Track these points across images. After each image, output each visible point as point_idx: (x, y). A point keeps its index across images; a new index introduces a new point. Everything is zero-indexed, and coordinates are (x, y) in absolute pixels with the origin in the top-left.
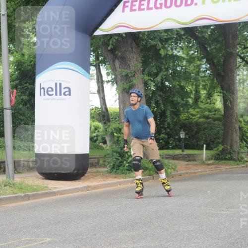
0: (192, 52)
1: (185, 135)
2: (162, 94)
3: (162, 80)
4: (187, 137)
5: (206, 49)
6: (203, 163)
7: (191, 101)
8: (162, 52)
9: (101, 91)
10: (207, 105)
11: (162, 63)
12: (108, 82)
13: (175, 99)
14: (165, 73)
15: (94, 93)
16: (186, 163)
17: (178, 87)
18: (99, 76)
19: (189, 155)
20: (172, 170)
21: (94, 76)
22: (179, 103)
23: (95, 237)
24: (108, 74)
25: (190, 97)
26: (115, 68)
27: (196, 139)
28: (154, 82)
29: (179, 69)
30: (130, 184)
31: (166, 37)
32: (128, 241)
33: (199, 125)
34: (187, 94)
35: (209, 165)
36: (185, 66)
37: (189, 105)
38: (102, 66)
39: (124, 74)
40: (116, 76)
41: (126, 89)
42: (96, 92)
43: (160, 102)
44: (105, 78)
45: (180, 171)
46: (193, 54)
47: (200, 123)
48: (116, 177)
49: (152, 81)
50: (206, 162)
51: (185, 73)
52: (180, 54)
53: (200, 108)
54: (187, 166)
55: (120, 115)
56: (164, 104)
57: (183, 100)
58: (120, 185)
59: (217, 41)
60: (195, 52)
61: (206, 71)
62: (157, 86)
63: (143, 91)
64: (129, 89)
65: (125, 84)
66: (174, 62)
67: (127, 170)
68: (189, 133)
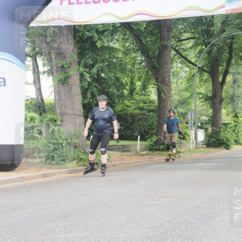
0: (128, 44)
1: (120, 126)
2: (98, 85)
3: (98, 71)
4: (122, 128)
5: (141, 41)
6: (137, 154)
7: (126, 92)
8: (99, 44)
9: (37, 82)
10: (143, 96)
11: (98, 55)
12: (44, 73)
13: (111, 90)
14: (101, 65)
15: (30, 84)
16: (121, 153)
17: (114, 78)
18: (35, 67)
19: (124, 146)
21: (30, 67)
22: (114, 94)
23: (26, 227)
24: (44, 65)
25: (125, 89)
26: (51, 59)
27: (131, 130)
28: (90, 74)
29: (114, 60)
30: (64, 174)
31: (102, 29)
32: (60, 231)
33: (134, 117)
34: (122, 86)
35: (143, 155)
36: (121, 58)
37: (124, 96)
38: (38, 56)
39: (60, 65)
40: (52, 67)
41: (61, 80)
42: (32, 83)
43: (96, 93)
44: (41, 69)
45: (115, 161)
46: (129, 46)
47: (135, 114)
48: (50, 168)
49: (87, 72)
50: (140, 153)
51: (121, 64)
52: (116, 46)
53: (135, 99)
54: (121, 157)
55: (55, 105)
57: (118, 91)
58: (54, 175)
59: (152, 33)
60: (131, 44)
61: (141, 63)
62: (93, 77)
63: (79, 82)
64: (65, 80)
65: (61, 75)
66: (110, 54)
67: (62, 160)
68: (124, 124)
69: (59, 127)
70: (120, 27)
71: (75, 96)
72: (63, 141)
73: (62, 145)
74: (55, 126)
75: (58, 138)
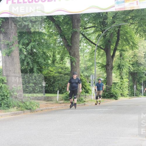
0: (51, 30)
1: (46, 84)
2: (31, 57)
3: (31, 48)
4: (47, 86)
5: (60, 28)
6: (57, 103)
7: (50, 62)
8: (32, 30)
10: (60, 65)
11: (31, 37)
13: (40, 60)
14: (33, 44)
16: (46, 102)
17: (42, 53)
19: (48, 97)
20: (37, 107)
22: (42, 63)
25: (49, 59)
27: (53, 87)
28: (26, 49)
29: (42, 41)
30: (8, 116)
33: (55, 78)
34: (47, 57)
35: (61, 103)
36: (47, 39)
37: (49, 64)
39: (6, 43)
41: (7, 53)
43: (30, 62)
45: (42, 107)
46: (52, 31)
47: (56, 76)
49: (24, 48)
50: (59, 102)
51: (47, 43)
52: (44, 31)
53: (56, 67)
54: (46, 105)
55: (3, 70)
56: (32, 64)
57: (45, 61)
58: (2, 117)
59: (67, 23)
60: (53, 30)
61: (60, 43)
62: (28, 52)
63: (19, 55)
64: (9, 53)
65: (7, 50)
66: (39, 36)
67: (7, 107)
68: (48, 83)
69: (5, 85)
70: (46, 19)
71: (16, 64)
72: (8, 94)
73: (7, 97)
74: (3, 84)
75: (4, 92)
